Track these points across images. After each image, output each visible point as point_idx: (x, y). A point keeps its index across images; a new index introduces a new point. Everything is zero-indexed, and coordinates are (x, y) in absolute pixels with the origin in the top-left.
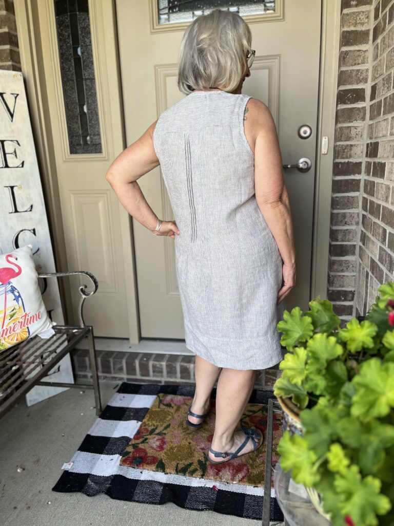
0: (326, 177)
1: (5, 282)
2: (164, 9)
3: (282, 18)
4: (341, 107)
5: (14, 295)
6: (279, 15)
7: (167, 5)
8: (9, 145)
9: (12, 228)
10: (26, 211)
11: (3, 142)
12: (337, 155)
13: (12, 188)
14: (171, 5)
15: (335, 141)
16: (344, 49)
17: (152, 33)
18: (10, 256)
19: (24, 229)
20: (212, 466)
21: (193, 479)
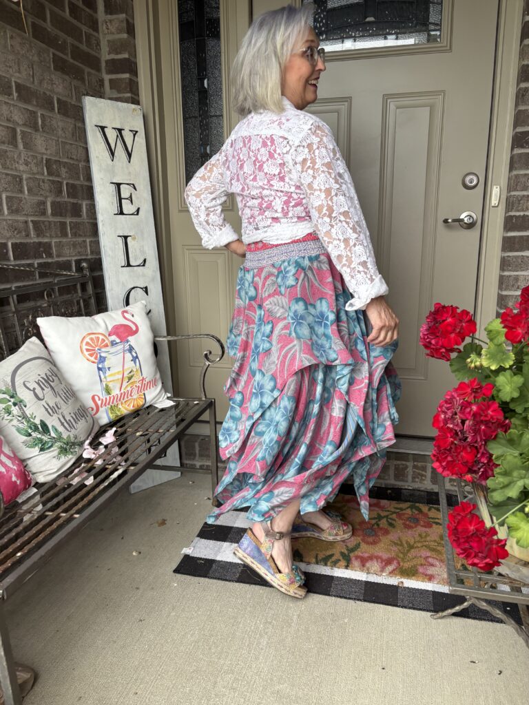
0: (495, 231)
1: (124, 340)
3: (448, 48)
4: (517, 151)
5: (132, 354)
6: (445, 44)
8: (126, 188)
9: (123, 283)
10: (139, 266)
11: (118, 185)
12: (510, 207)
13: (126, 237)
15: (510, 189)
16: (523, 85)
18: (126, 312)
19: (135, 286)
20: (357, 557)
21: (336, 569)
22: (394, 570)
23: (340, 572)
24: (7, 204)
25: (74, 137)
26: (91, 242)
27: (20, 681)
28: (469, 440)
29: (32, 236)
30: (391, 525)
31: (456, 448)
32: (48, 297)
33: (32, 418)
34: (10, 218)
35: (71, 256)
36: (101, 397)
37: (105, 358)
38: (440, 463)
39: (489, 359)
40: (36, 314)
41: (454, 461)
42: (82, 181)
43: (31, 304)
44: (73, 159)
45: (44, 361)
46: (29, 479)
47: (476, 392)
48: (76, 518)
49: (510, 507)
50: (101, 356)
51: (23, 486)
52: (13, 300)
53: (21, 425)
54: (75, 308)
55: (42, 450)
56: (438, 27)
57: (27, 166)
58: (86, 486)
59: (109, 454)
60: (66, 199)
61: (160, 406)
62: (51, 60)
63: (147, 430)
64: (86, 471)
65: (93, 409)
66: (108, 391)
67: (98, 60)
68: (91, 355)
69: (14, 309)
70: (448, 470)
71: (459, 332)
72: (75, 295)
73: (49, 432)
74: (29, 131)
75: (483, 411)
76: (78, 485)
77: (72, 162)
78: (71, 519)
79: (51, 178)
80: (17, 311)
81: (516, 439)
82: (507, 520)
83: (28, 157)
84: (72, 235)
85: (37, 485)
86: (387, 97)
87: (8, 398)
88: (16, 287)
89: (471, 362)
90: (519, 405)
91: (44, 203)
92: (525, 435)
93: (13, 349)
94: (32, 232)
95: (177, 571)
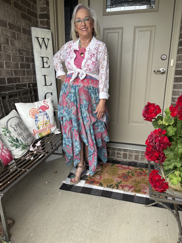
0: (172, 75)
1: (44, 111)
2: (109, 6)
3: (157, 10)
4: (180, 47)
5: (47, 116)
7: (110, 4)
8: (45, 59)
9: (44, 92)
10: (49, 85)
11: (43, 58)
12: (177, 67)
13: (45, 76)
14: (112, 4)
15: (177, 61)
17: (103, 15)
18: (45, 101)
19: (48, 92)
20: (121, 186)
21: (114, 189)
22: (133, 190)
23: (115, 190)
24: (5, 64)
25: (28, 41)
26: (33, 77)
27: (9, 223)
28: (157, 149)
29: (14, 75)
30: (133, 175)
31: (153, 152)
32: (19, 96)
33: (13, 137)
34: (6, 69)
35: (26, 82)
36: (36, 130)
37: (37, 117)
38: (148, 156)
39: (165, 121)
40: (15, 102)
41: (152, 156)
42: (30, 56)
43: (13, 98)
44: (28, 49)
45: (17, 118)
46: (12, 157)
47: (160, 133)
48: (27, 171)
49: (170, 171)
50: (36, 116)
51: (10, 160)
52: (7, 97)
53: (9, 139)
54: (28, 100)
55: (16, 148)
56: (154, 3)
57: (12, 51)
58: (31, 160)
59: (38, 149)
60: (25, 63)
61: (56, 133)
62: (20, 15)
63: (51, 142)
64: (31, 155)
65: (33, 134)
66: (38, 128)
67: (36, 14)
68: (33, 116)
69: (7, 100)
70: (150, 159)
71: (155, 112)
72: (28, 95)
73: (19, 142)
74: (13, 39)
75: (162, 139)
76: (28, 160)
77: (27, 50)
78: (26, 171)
79: (20, 55)
80: (8, 101)
81: (173, 149)
82: (169, 176)
83: (12, 48)
84: (27, 75)
85: (15, 159)
86: (135, 28)
87: (5, 130)
88: (8, 93)
89: (159, 123)
90: (175, 137)
91: (18, 64)
92: (176, 148)
93: (7, 114)
94: (14, 74)
95: (61, 188)
